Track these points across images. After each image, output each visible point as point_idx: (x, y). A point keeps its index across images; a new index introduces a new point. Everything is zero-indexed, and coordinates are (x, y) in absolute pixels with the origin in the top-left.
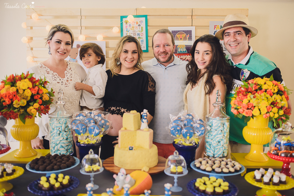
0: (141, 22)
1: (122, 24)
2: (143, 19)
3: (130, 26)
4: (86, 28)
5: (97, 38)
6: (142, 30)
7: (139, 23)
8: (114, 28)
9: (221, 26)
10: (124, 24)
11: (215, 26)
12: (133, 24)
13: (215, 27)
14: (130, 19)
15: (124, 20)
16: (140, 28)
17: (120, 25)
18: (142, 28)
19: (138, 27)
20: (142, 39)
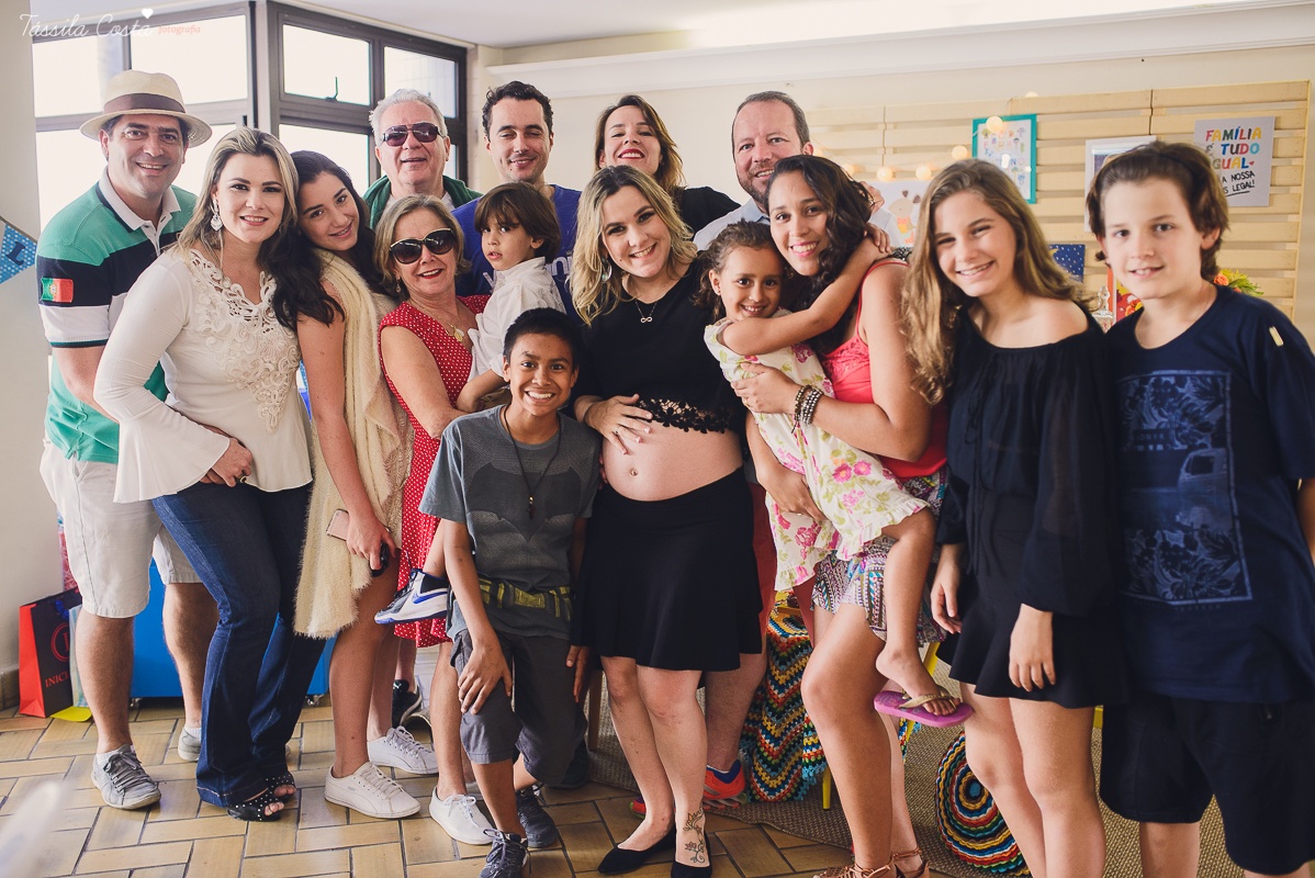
0: (1021, 130)
1: (975, 138)
2: (1027, 124)
3: (994, 141)
4: (895, 150)
5: (917, 174)
6: (1022, 150)
7: (1016, 135)
8: (955, 149)
9: (1226, 131)
10: (981, 138)
11: (1208, 132)
12: (1002, 136)
13: (1209, 136)
14: (994, 124)
15: (981, 127)
16: (1019, 144)
17: (970, 142)
18: (1022, 145)
19: (1013, 144)
20: (1020, 173)
